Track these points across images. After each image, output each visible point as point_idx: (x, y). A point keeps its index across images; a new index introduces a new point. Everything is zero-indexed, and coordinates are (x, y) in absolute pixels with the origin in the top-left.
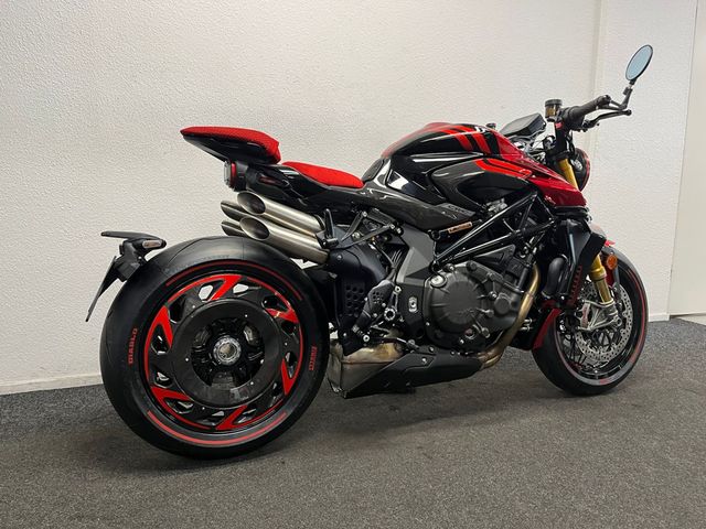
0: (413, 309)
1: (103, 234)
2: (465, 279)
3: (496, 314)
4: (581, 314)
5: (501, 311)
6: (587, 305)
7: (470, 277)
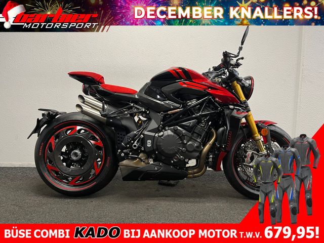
0: (149, 145)
1: (39, 110)
2: (173, 134)
3: (187, 150)
4: (246, 157)
5: (189, 149)
6: (250, 153)
7: (175, 133)
